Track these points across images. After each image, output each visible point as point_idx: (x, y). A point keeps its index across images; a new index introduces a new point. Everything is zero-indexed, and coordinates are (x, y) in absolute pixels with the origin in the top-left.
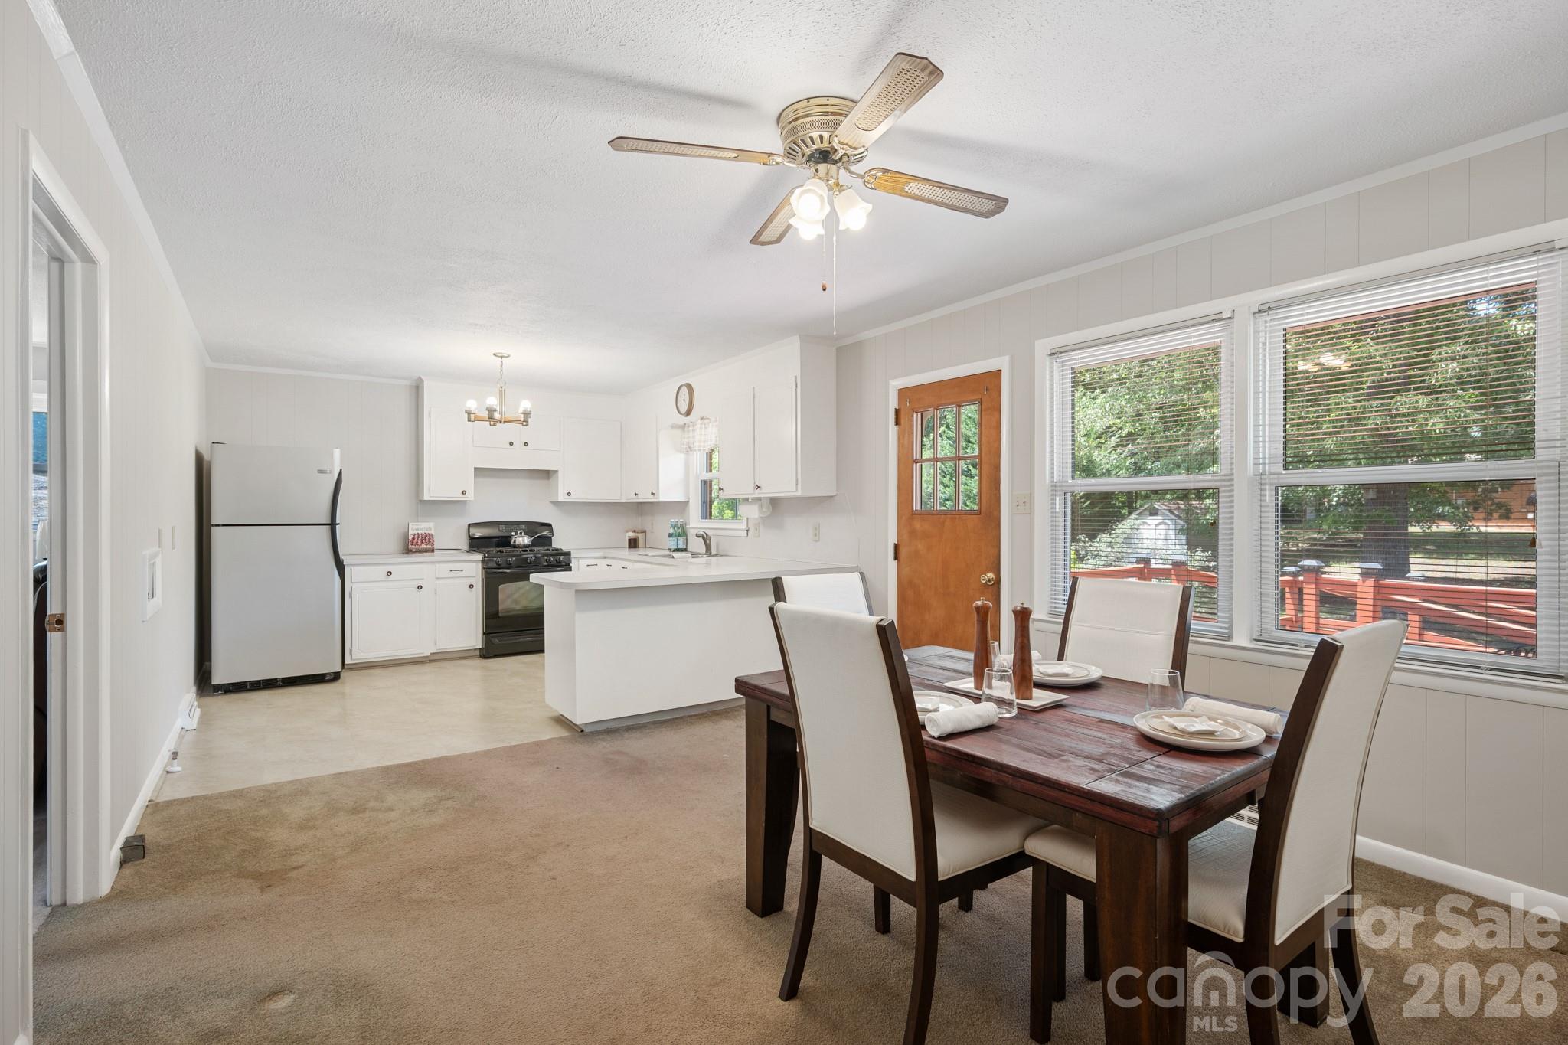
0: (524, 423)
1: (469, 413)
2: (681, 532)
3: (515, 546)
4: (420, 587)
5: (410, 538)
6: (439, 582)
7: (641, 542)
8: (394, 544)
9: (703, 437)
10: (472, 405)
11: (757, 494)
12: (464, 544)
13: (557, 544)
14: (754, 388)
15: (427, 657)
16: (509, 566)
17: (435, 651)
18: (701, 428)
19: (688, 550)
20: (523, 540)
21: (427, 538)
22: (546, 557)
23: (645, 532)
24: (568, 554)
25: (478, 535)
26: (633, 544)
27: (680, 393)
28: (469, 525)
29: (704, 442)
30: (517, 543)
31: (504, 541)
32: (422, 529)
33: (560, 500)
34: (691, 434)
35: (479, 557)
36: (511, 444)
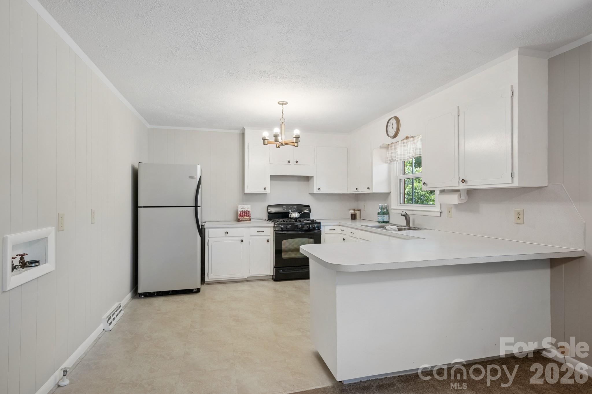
0: (296, 144)
1: (264, 139)
2: (385, 211)
3: (291, 218)
4: (242, 241)
5: (239, 213)
6: (251, 238)
7: (358, 216)
8: (231, 216)
9: (402, 152)
10: (266, 134)
11: (462, 186)
12: (265, 216)
13: (313, 217)
14: (458, 107)
15: (246, 279)
16: (288, 230)
17: (249, 276)
18: (401, 146)
19: (390, 222)
20: (295, 215)
21: (247, 213)
22: (307, 225)
23: (360, 210)
24: (319, 223)
25: (273, 211)
26: (353, 217)
27: (389, 124)
28: (268, 206)
29: (404, 155)
30: (292, 216)
31: (285, 215)
32: (245, 208)
33: (314, 193)
34: (393, 151)
35: (272, 224)
36: (289, 162)
